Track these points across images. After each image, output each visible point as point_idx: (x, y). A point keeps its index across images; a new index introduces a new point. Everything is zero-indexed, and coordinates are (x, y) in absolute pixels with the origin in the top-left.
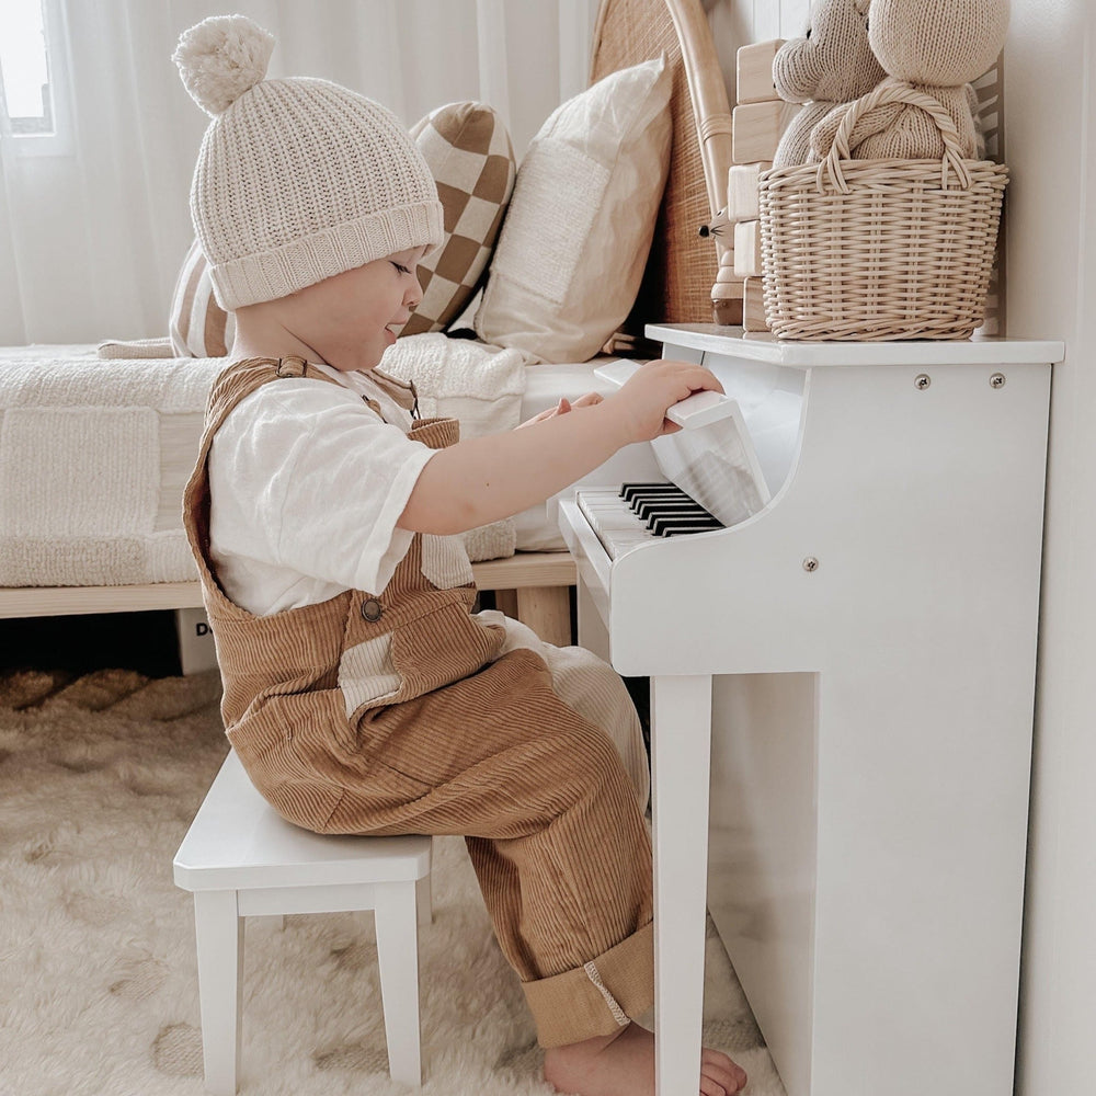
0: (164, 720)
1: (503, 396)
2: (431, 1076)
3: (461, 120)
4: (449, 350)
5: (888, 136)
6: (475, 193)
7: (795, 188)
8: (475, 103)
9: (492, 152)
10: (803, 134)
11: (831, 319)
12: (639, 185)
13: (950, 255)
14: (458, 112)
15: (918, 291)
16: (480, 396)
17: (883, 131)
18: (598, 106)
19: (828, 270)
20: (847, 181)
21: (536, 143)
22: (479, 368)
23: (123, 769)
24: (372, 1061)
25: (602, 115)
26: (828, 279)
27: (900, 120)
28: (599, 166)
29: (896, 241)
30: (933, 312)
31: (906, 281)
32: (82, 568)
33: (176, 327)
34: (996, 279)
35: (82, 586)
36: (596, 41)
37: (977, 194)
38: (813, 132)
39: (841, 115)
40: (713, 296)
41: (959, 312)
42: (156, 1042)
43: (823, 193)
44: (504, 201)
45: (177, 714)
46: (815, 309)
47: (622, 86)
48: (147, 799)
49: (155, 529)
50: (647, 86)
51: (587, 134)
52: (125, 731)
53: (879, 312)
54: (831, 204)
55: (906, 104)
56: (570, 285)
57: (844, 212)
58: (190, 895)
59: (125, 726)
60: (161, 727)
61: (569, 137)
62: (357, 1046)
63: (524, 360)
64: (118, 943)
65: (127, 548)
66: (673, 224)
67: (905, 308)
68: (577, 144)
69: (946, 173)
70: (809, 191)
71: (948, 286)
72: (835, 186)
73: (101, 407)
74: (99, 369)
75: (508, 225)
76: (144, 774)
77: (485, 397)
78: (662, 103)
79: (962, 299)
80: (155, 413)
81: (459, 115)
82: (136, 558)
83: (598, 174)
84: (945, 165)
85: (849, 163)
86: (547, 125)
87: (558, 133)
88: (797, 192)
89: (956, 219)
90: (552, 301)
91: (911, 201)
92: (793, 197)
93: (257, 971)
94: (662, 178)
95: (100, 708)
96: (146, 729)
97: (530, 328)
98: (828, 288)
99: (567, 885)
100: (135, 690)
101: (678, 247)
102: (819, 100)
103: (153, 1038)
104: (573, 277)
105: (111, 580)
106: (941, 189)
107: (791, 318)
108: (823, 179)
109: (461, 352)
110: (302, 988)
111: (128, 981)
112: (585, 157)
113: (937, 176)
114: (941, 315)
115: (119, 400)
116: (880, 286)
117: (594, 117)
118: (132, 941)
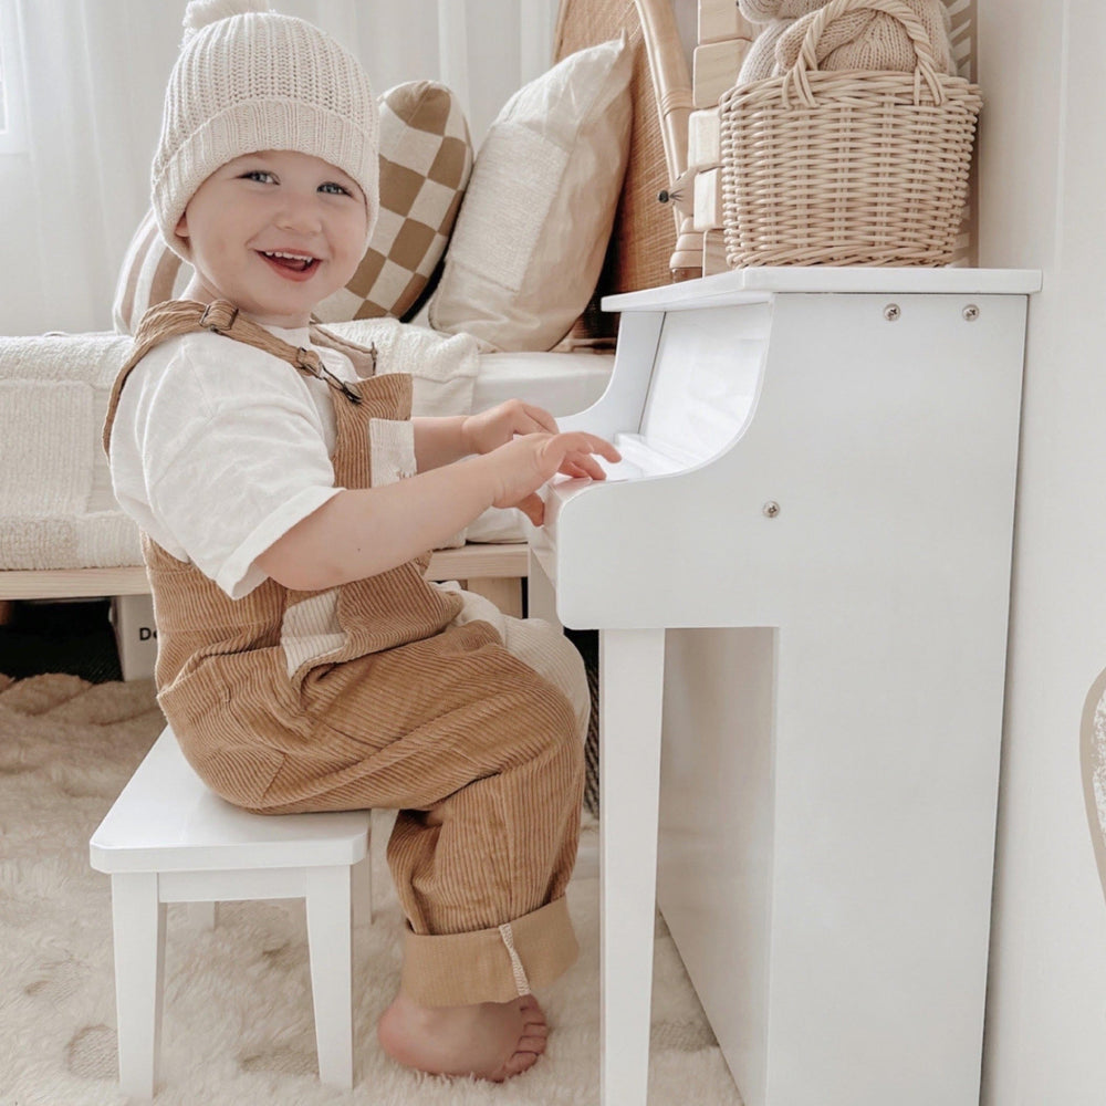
0: (103, 724)
1: (455, 377)
2: (363, 1078)
3: (416, 99)
4: (400, 331)
5: (857, 47)
6: (431, 176)
7: (759, 105)
8: (430, 82)
9: (447, 133)
10: (768, 49)
11: (795, 246)
12: (596, 168)
13: (922, 176)
14: (414, 89)
15: (889, 214)
16: (431, 376)
17: (851, 42)
18: (556, 87)
19: (794, 193)
20: (814, 94)
21: (494, 128)
22: (431, 348)
23: (56, 772)
24: (302, 1064)
25: (560, 96)
26: (793, 202)
27: (870, 30)
28: (557, 149)
29: (866, 160)
30: (903, 239)
31: (875, 204)
32: (10, 549)
33: (120, 312)
34: (967, 216)
35: (10, 570)
36: (557, 41)
37: (950, 113)
38: (779, 42)
39: (809, 22)
40: (671, 266)
41: (929, 241)
42: (71, 1045)
43: (788, 107)
44: (461, 187)
45: (115, 718)
46: (778, 237)
47: (582, 66)
48: (80, 800)
49: (88, 510)
50: (607, 66)
51: (545, 116)
52: (62, 734)
53: (846, 238)
54: (797, 119)
55: (877, 11)
56: (526, 272)
57: (811, 127)
58: (107, 877)
59: (62, 729)
60: (98, 730)
61: (527, 119)
62: (286, 1048)
63: (479, 348)
64: (38, 943)
65: (57, 529)
66: (633, 213)
67: (874, 234)
68: (534, 126)
69: (918, 86)
70: (774, 106)
71: (920, 210)
72: (802, 100)
73: (33, 381)
74: (32, 343)
75: (465, 211)
76: (77, 776)
77: (435, 378)
78: (622, 84)
79: (933, 228)
80: (88, 387)
81: (414, 94)
82: (67, 540)
83: (556, 157)
84: (918, 77)
85: (817, 74)
86: (506, 109)
87: (515, 118)
88: (761, 108)
89: (929, 138)
90: (507, 288)
91: (882, 115)
92: (757, 115)
93: (182, 972)
94: (622, 164)
95: (37, 712)
96: (84, 732)
97: (487, 317)
98: (793, 212)
99: (505, 837)
100: (76, 695)
101: (637, 237)
102: (784, 18)
103: (68, 1039)
104: (530, 263)
105: (40, 563)
106: (913, 104)
107: (753, 249)
108: (789, 92)
109: (413, 333)
110: (231, 987)
111: (45, 982)
112: (543, 139)
113: (909, 89)
114: (912, 243)
115: (52, 374)
116: (848, 209)
117: (553, 98)
118: (52, 941)
